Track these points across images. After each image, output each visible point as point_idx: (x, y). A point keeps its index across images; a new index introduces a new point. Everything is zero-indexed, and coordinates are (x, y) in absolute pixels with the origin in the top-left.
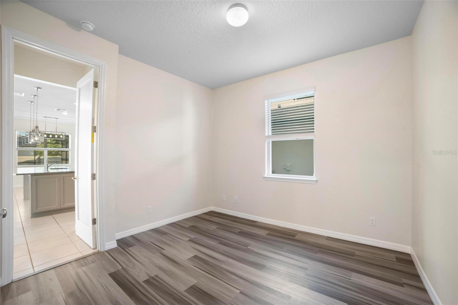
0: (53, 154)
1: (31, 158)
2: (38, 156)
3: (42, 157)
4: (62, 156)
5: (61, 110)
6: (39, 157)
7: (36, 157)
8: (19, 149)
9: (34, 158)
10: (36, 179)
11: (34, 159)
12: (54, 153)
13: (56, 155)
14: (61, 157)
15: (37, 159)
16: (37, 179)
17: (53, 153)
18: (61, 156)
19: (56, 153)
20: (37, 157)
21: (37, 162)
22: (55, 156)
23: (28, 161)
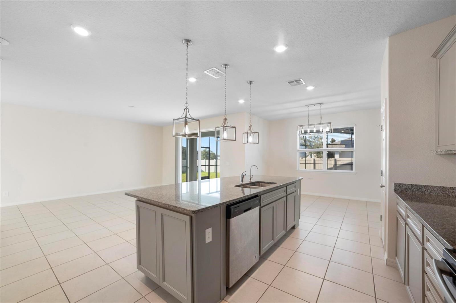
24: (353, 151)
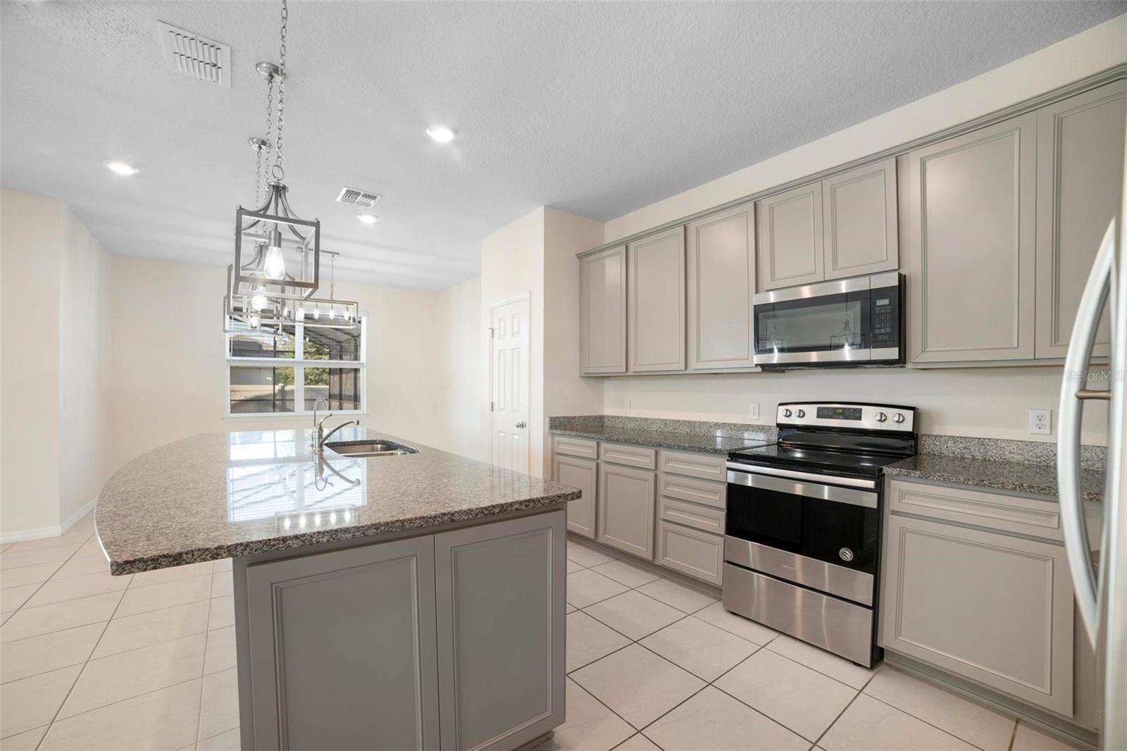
0: (311, 379)
1: (266, 389)
2: (281, 385)
3: (288, 388)
4: (329, 384)
5: (358, 194)
6: (283, 388)
7: (276, 386)
8: (234, 361)
9: (272, 389)
10: (278, 595)
11: (272, 392)
12: (312, 377)
13: (317, 383)
14: (328, 387)
15: (279, 390)
16: (280, 593)
17: (310, 377)
18: (327, 384)
19: (317, 377)
20: (278, 387)
21: (279, 400)
22: (314, 385)
23: (259, 396)
24: (359, 369)
